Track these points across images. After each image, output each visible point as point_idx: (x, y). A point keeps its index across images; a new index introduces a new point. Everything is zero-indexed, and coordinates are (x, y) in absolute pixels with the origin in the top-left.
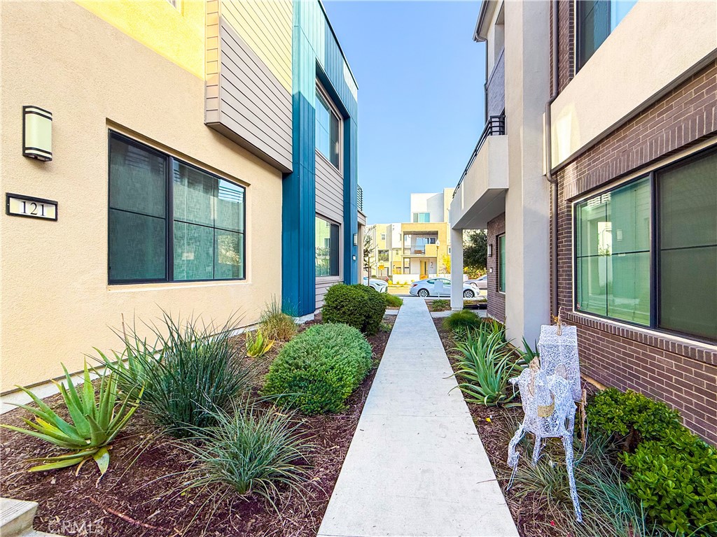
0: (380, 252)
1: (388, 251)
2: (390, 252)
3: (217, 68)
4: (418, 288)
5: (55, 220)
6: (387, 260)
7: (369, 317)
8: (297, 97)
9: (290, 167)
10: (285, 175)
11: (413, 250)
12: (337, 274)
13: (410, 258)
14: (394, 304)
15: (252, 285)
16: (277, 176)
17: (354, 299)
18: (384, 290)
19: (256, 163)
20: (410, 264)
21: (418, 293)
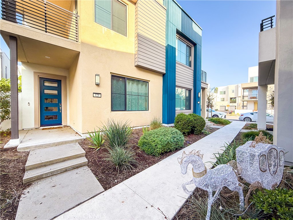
0: (231, 99)
1: (236, 98)
2: (237, 99)
3: (137, 49)
4: (244, 117)
5: (101, 97)
6: (235, 102)
7: (194, 127)
8: (167, 47)
9: (165, 72)
10: (164, 75)
11: (249, 97)
12: (190, 109)
13: (247, 101)
14: (223, 123)
15: (150, 112)
16: (161, 76)
17: (185, 119)
18: (223, 117)
19: (152, 73)
20: (247, 104)
21: (244, 119)
